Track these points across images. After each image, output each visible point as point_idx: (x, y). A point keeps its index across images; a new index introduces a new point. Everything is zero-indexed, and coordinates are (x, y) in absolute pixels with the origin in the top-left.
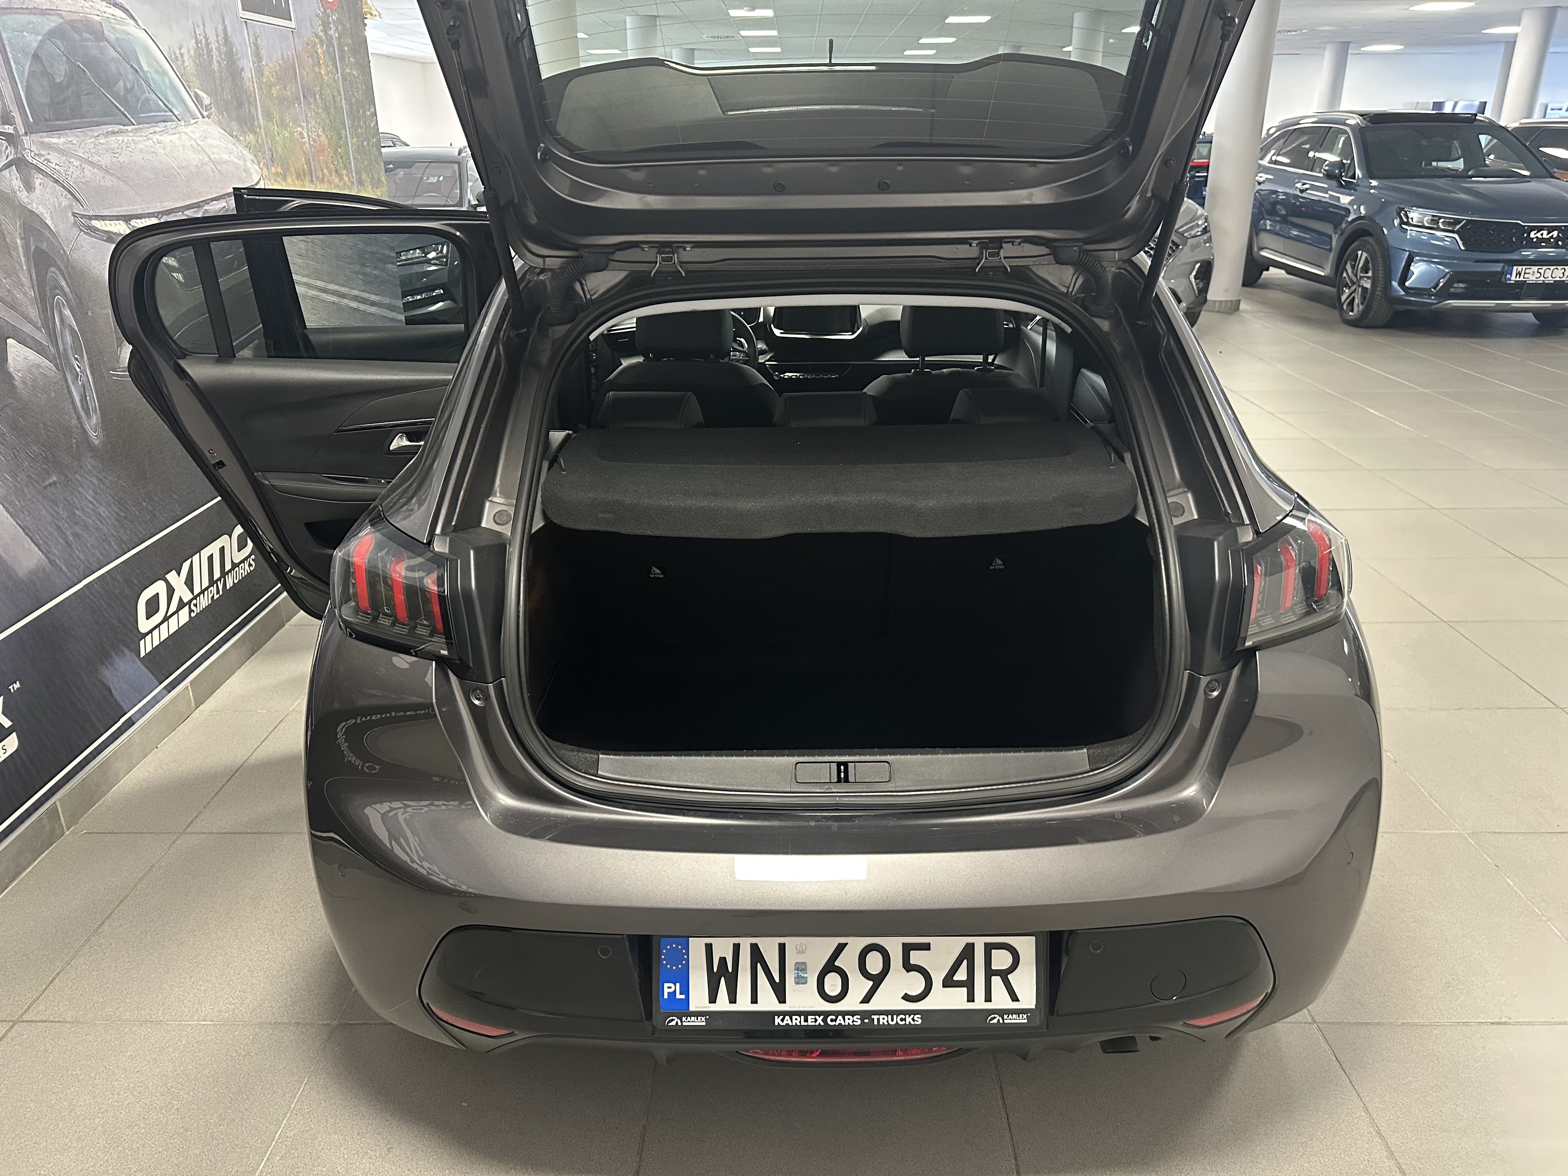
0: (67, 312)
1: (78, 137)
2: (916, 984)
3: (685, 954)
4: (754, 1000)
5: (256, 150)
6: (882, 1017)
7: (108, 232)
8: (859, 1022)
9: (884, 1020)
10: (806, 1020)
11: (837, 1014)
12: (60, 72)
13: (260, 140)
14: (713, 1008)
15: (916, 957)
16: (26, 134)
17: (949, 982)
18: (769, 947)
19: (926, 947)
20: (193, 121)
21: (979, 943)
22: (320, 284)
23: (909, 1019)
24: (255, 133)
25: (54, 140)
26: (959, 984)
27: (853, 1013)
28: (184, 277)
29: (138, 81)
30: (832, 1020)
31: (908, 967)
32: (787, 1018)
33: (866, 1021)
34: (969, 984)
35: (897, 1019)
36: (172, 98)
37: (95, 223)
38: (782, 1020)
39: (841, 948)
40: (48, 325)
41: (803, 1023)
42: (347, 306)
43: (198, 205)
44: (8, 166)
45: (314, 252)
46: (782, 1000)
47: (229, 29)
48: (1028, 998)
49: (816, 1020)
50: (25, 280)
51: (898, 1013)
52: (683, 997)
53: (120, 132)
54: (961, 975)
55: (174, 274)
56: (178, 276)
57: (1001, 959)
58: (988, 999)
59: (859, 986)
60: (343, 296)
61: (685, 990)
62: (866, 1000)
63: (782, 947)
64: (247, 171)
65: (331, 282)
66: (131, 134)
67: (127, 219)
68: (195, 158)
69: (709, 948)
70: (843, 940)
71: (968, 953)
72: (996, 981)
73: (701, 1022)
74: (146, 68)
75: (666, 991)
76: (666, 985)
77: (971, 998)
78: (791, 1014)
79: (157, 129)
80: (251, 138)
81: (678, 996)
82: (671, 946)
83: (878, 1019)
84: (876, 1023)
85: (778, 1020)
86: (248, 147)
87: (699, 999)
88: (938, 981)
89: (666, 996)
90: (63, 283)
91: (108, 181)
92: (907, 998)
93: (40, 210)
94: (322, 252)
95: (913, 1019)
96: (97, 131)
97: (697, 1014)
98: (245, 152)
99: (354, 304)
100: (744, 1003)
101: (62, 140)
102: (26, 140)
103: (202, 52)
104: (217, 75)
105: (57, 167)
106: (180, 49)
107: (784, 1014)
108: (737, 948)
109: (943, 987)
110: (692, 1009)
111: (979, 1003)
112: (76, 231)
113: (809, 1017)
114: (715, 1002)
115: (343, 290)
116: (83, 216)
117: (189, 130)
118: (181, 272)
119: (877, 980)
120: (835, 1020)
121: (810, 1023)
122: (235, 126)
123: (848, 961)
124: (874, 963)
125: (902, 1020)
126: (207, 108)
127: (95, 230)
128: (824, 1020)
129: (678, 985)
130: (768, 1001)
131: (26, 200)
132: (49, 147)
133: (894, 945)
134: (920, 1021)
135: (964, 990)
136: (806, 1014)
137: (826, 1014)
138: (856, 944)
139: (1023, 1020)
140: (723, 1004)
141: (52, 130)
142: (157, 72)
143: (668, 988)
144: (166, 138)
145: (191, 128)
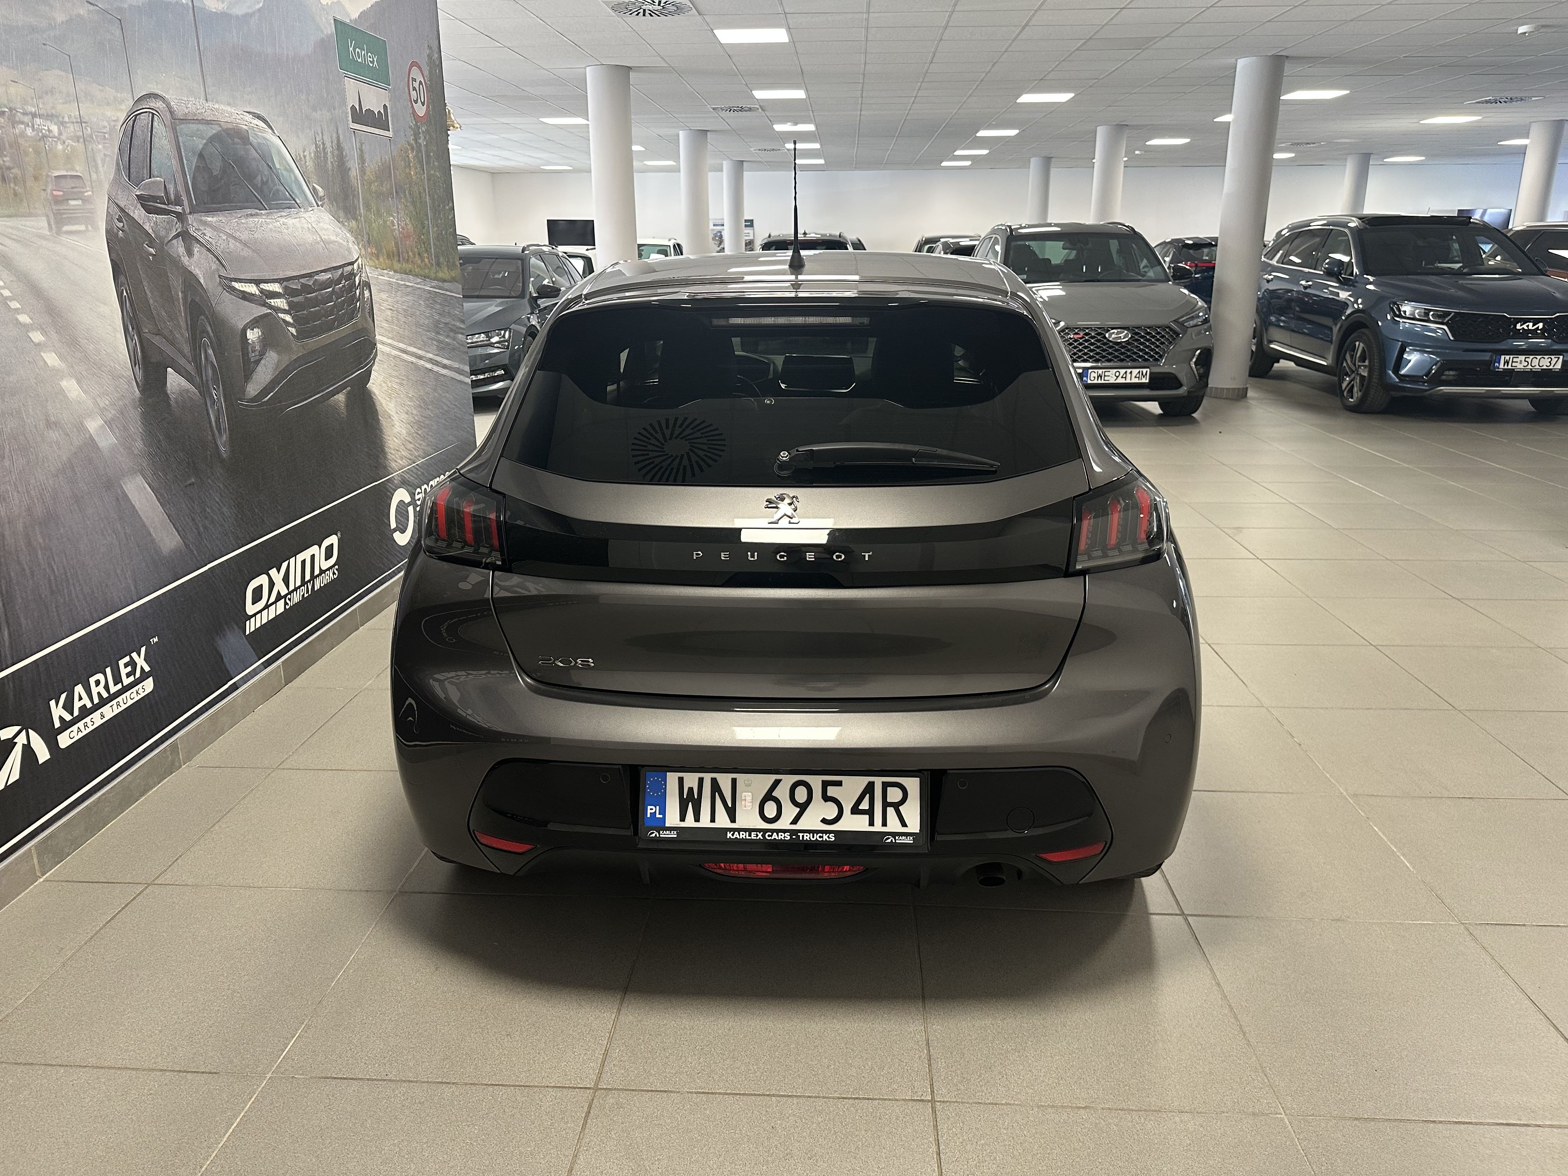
0: (210, 352)
1: (226, 217)
2: (831, 811)
3: (663, 785)
4: (713, 820)
5: (357, 234)
6: (805, 834)
7: (243, 291)
8: (789, 838)
9: (807, 837)
10: (750, 835)
11: (773, 831)
12: (216, 166)
13: (360, 226)
14: (683, 825)
15: (832, 791)
16: (190, 213)
17: (855, 810)
18: (724, 780)
19: (839, 784)
20: (311, 209)
21: (878, 781)
22: (401, 345)
23: (825, 837)
24: (356, 219)
25: (209, 219)
26: (863, 812)
27: (784, 831)
28: (297, 332)
29: (271, 175)
30: (769, 836)
31: (826, 798)
32: (736, 833)
33: (794, 837)
34: (870, 812)
35: (817, 837)
36: (296, 191)
37: (236, 285)
38: (733, 835)
39: (777, 783)
40: (196, 359)
41: (748, 837)
42: (423, 366)
43: (310, 275)
44: (176, 237)
45: (398, 320)
46: (733, 820)
47: (341, 137)
48: (914, 825)
49: (757, 835)
50: (183, 324)
51: (818, 832)
52: (661, 816)
53: (257, 215)
54: (864, 805)
55: (289, 328)
56: (293, 330)
57: (894, 795)
58: (884, 824)
59: (790, 812)
60: (420, 358)
61: (663, 811)
62: (795, 821)
63: (734, 781)
64: (349, 250)
65: (410, 345)
66: (264, 217)
67: (257, 282)
68: (310, 238)
69: (681, 780)
70: (778, 777)
71: (869, 789)
72: (891, 811)
73: (673, 835)
74: (278, 166)
75: (649, 811)
76: (649, 807)
77: (871, 823)
78: (739, 830)
79: (283, 214)
80: (353, 223)
81: (658, 816)
82: (654, 779)
83: (803, 836)
84: (801, 839)
85: (729, 835)
86: (351, 231)
87: (672, 818)
88: (847, 810)
89: (649, 816)
90: (209, 329)
91: (246, 253)
92: (824, 821)
93: (197, 272)
94: (404, 319)
95: (828, 837)
96: (240, 213)
97: (671, 829)
98: (348, 235)
99: (429, 366)
100: (705, 822)
101: (215, 219)
102: (190, 218)
103: (320, 154)
104: (330, 173)
105: (210, 240)
106: (304, 152)
107: (734, 830)
108: (701, 781)
109: (852, 814)
110: (667, 825)
111: (878, 827)
112: (220, 289)
113: (753, 833)
114: (684, 821)
115: (420, 352)
116: (226, 278)
117: (306, 215)
118: (295, 328)
119: (803, 808)
120: (771, 836)
121: (753, 838)
122: (341, 214)
123: (782, 793)
124: (801, 794)
125: (820, 837)
126: (321, 199)
127: (234, 289)
128: (763, 836)
129: (658, 807)
130: (722, 820)
131: (187, 263)
132: (205, 223)
133: (815, 781)
134: (833, 839)
135: (867, 817)
136: (750, 831)
137: (765, 831)
138: (788, 780)
139: (909, 840)
140: (690, 822)
141: (209, 211)
142: (286, 169)
143: (650, 809)
144: (290, 221)
145: (308, 214)
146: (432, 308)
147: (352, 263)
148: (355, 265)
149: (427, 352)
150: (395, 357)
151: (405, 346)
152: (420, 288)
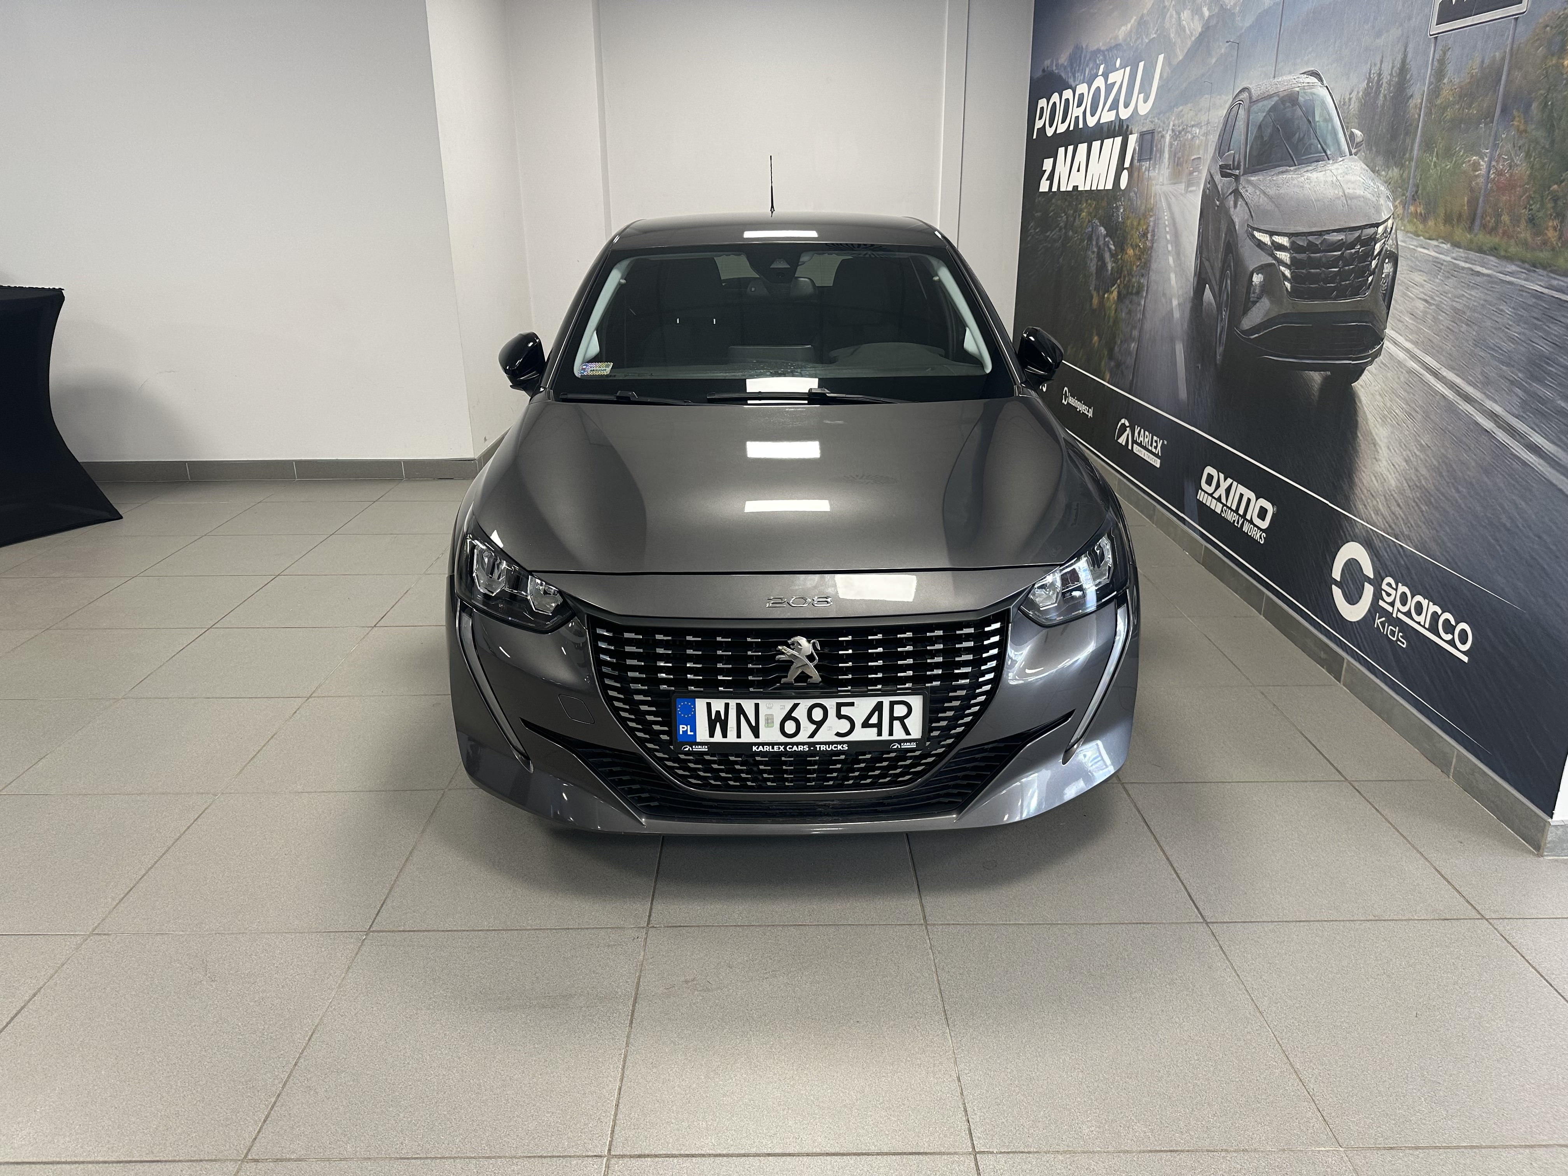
0: (1229, 282)
1: (1265, 175)
5: (1397, 188)
7: (1260, 240)
12: (1268, 131)
13: (1405, 175)
20: (1341, 159)
22: (1428, 360)
24: (1401, 166)
25: (1252, 178)
28: (1291, 287)
29: (1309, 131)
36: (1329, 141)
37: (1256, 234)
42: (1469, 416)
43: (1320, 233)
44: (1231, 194)
45: (1435, 320)
47: (1410, 56)
50: (1220, 256)
53: (1287, 171)
55: (1286, 283)
56: (1288, 285)
60: (1468, 399)
64: (1378, 210)
65: (1451, 369)
66: (1292, 173)
67: (1271, 234)
68: (1331, 193)
74: (1317, 119)
79: (1311, 168)
80: (1395, 172)
86: (1387, 182)
90: (1232, 264)
91: (1270, 207)
93: (1237, 220)
94: (1447, 323)
98: (1382, 188)
99: (1488, 424)
101: (1256, 178)
102: (1242, 179)
103: (1371, 90)
104: (1379, 110)
106: (1350, 94)
112: (1246, 235)
115: (1470, 390)
116: (1251, 227)
117: (1334, 167)
118: (1291, 284)
122: (1380, 160)
126: (1358, 145)
127: (1254, 236)
131: (1232, 213)
132: (1250, 182)
141: (1253, 171)
142: (1324, 120)
144: (1314, 176)
145: (1336, 166)
146: (1537, 327)
147: (1377, 225)
148: (1381, 229)
149: (1488, 397)
150: (1410, 372)
151: (1438, 366)
152: (1509, 283)
